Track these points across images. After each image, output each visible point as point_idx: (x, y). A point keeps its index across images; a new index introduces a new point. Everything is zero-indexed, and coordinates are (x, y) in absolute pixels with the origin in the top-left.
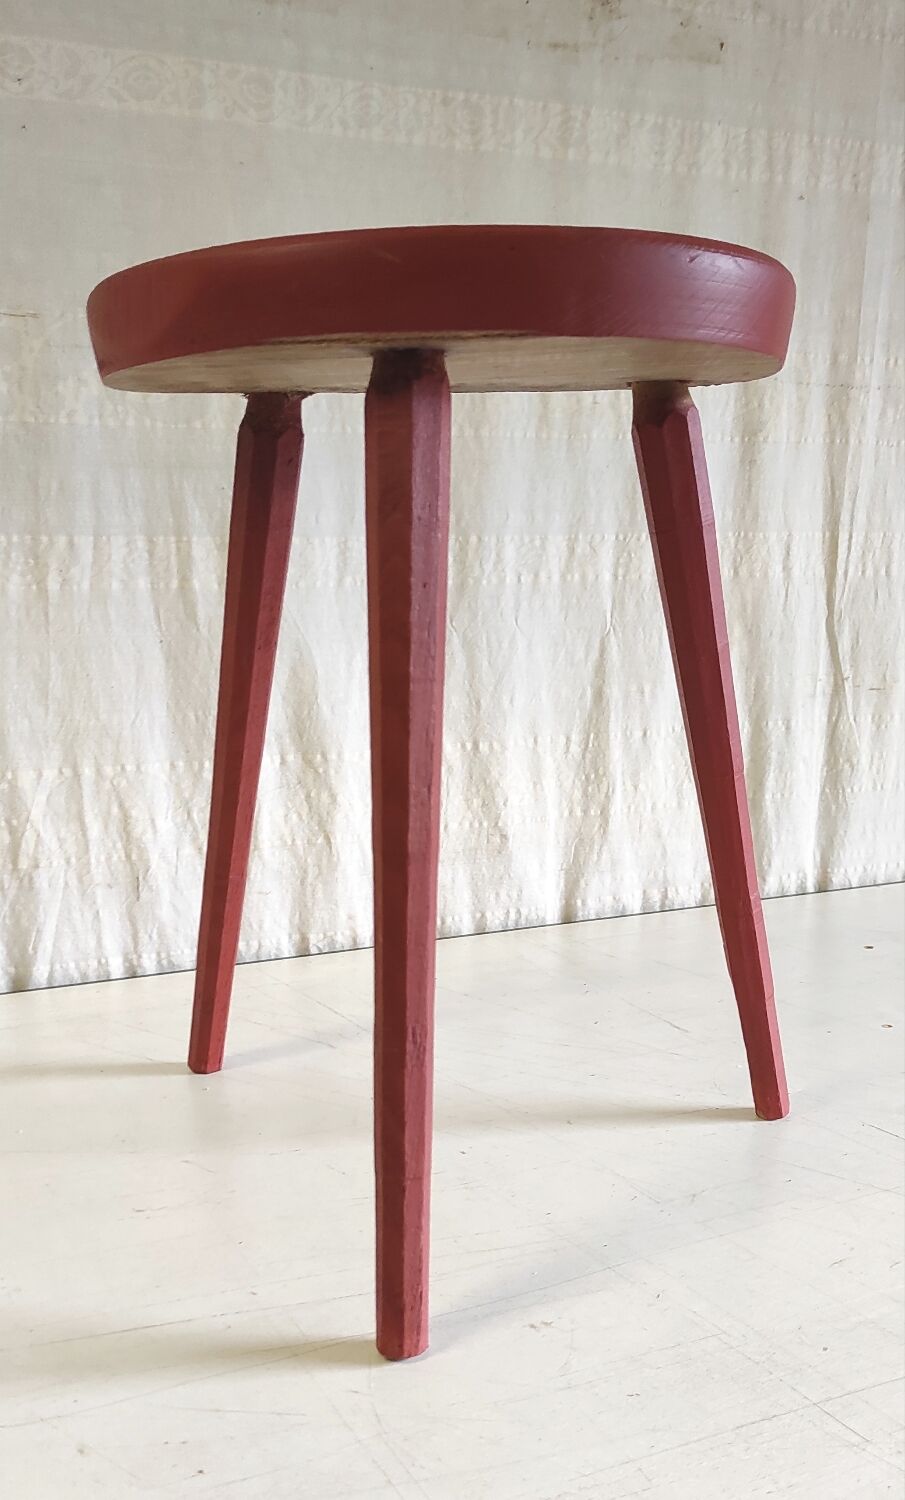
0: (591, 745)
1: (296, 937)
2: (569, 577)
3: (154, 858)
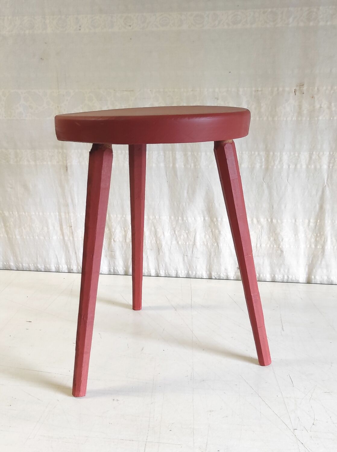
0: (318, 224)
1: (208, 273)
2: (309, 166)
3: (164, 243)
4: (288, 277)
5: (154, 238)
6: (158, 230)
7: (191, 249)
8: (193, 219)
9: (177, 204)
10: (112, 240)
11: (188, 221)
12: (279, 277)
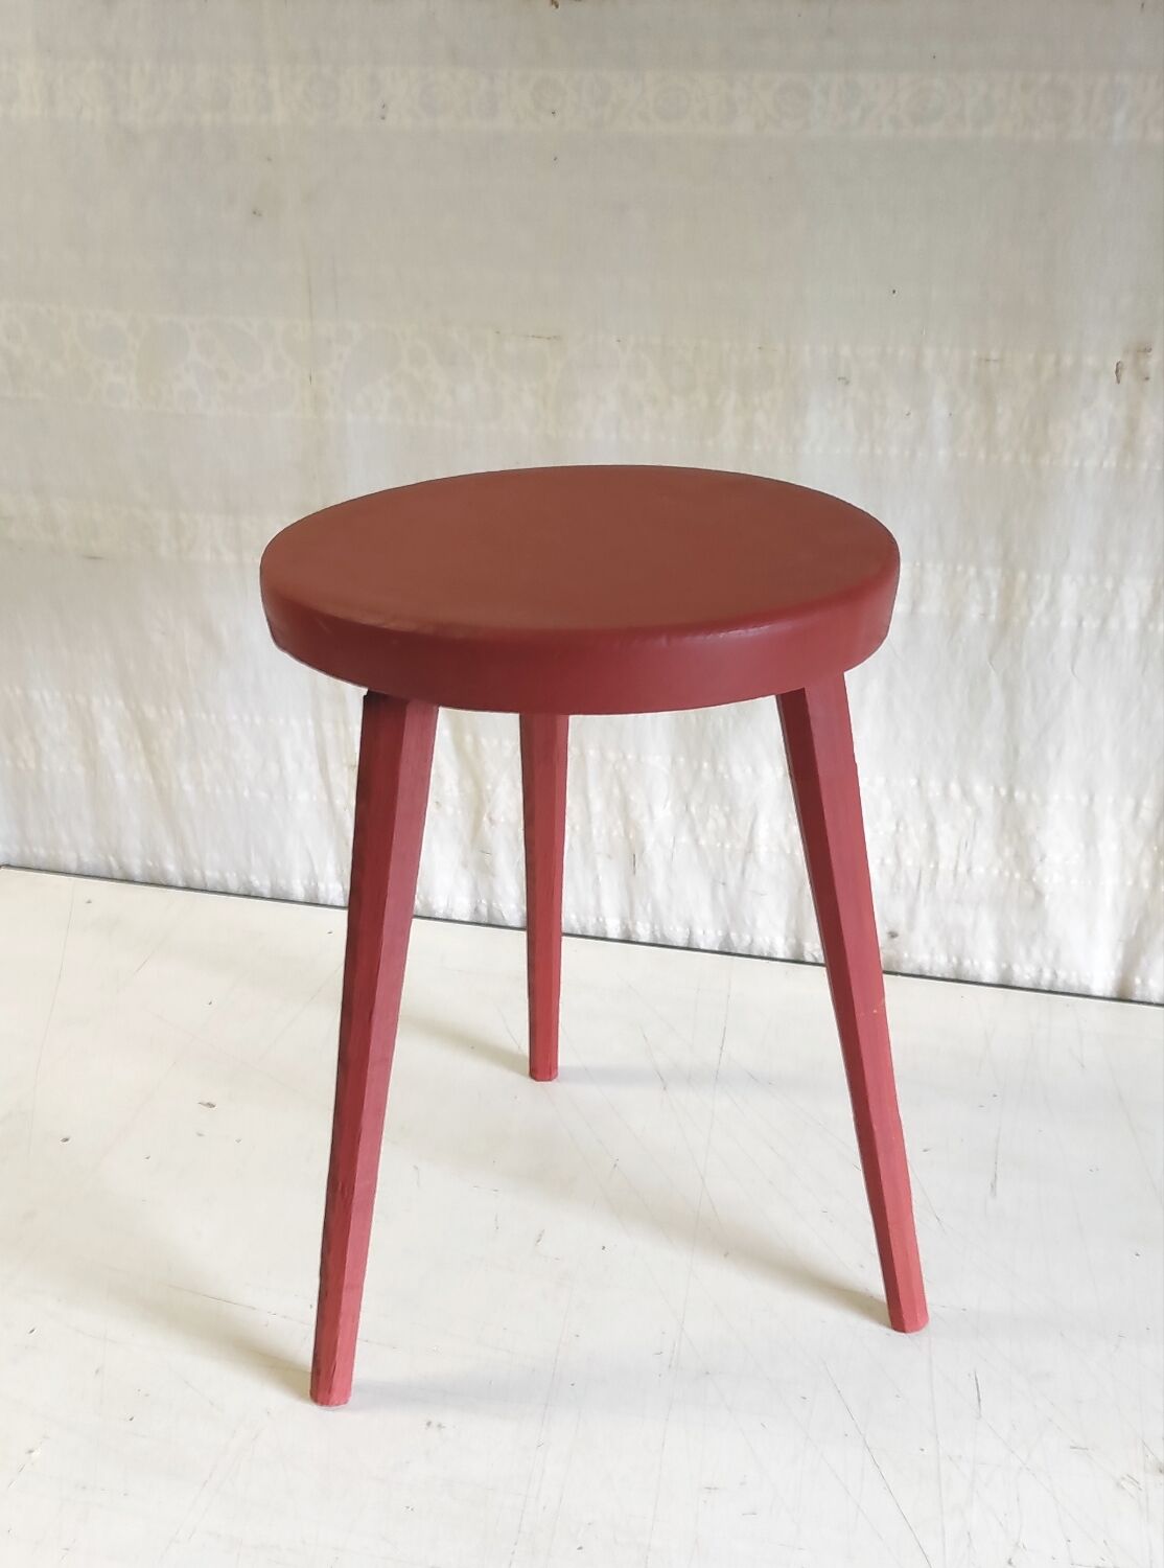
1: (793, 941)
3: (650, 840)
4: (1055, 974)
5: (619, 823)
6: (632, 797)
7: (739, 866)
8: (749, 770)
9: (697, 718)
10: (485, 819)
11: (731, 777)
12: (1024, 974)
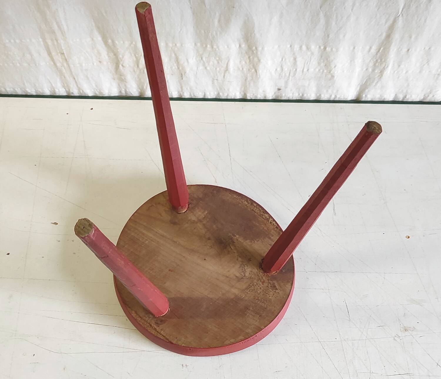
3: (188, 70)
5: (175, 65)
6: (180, 57)
7: (223, 74)
8: (226, 47)
9: (205, 32)
10: (120, 66)
11: (219, 49)
12: (324, 97)
